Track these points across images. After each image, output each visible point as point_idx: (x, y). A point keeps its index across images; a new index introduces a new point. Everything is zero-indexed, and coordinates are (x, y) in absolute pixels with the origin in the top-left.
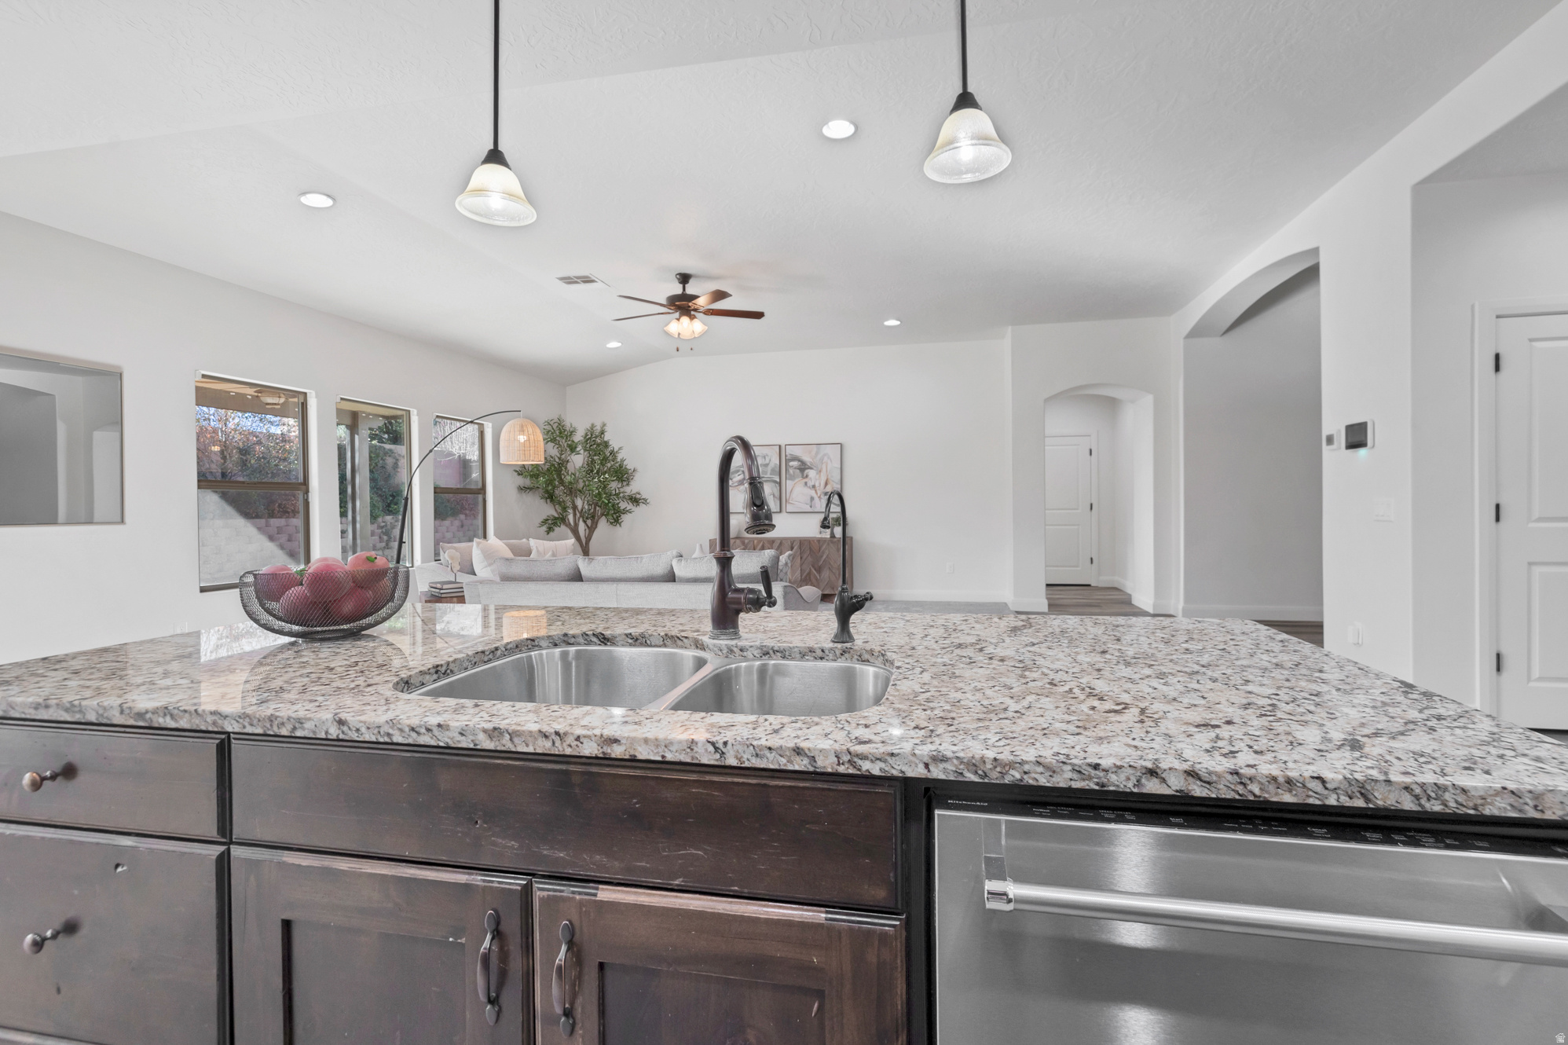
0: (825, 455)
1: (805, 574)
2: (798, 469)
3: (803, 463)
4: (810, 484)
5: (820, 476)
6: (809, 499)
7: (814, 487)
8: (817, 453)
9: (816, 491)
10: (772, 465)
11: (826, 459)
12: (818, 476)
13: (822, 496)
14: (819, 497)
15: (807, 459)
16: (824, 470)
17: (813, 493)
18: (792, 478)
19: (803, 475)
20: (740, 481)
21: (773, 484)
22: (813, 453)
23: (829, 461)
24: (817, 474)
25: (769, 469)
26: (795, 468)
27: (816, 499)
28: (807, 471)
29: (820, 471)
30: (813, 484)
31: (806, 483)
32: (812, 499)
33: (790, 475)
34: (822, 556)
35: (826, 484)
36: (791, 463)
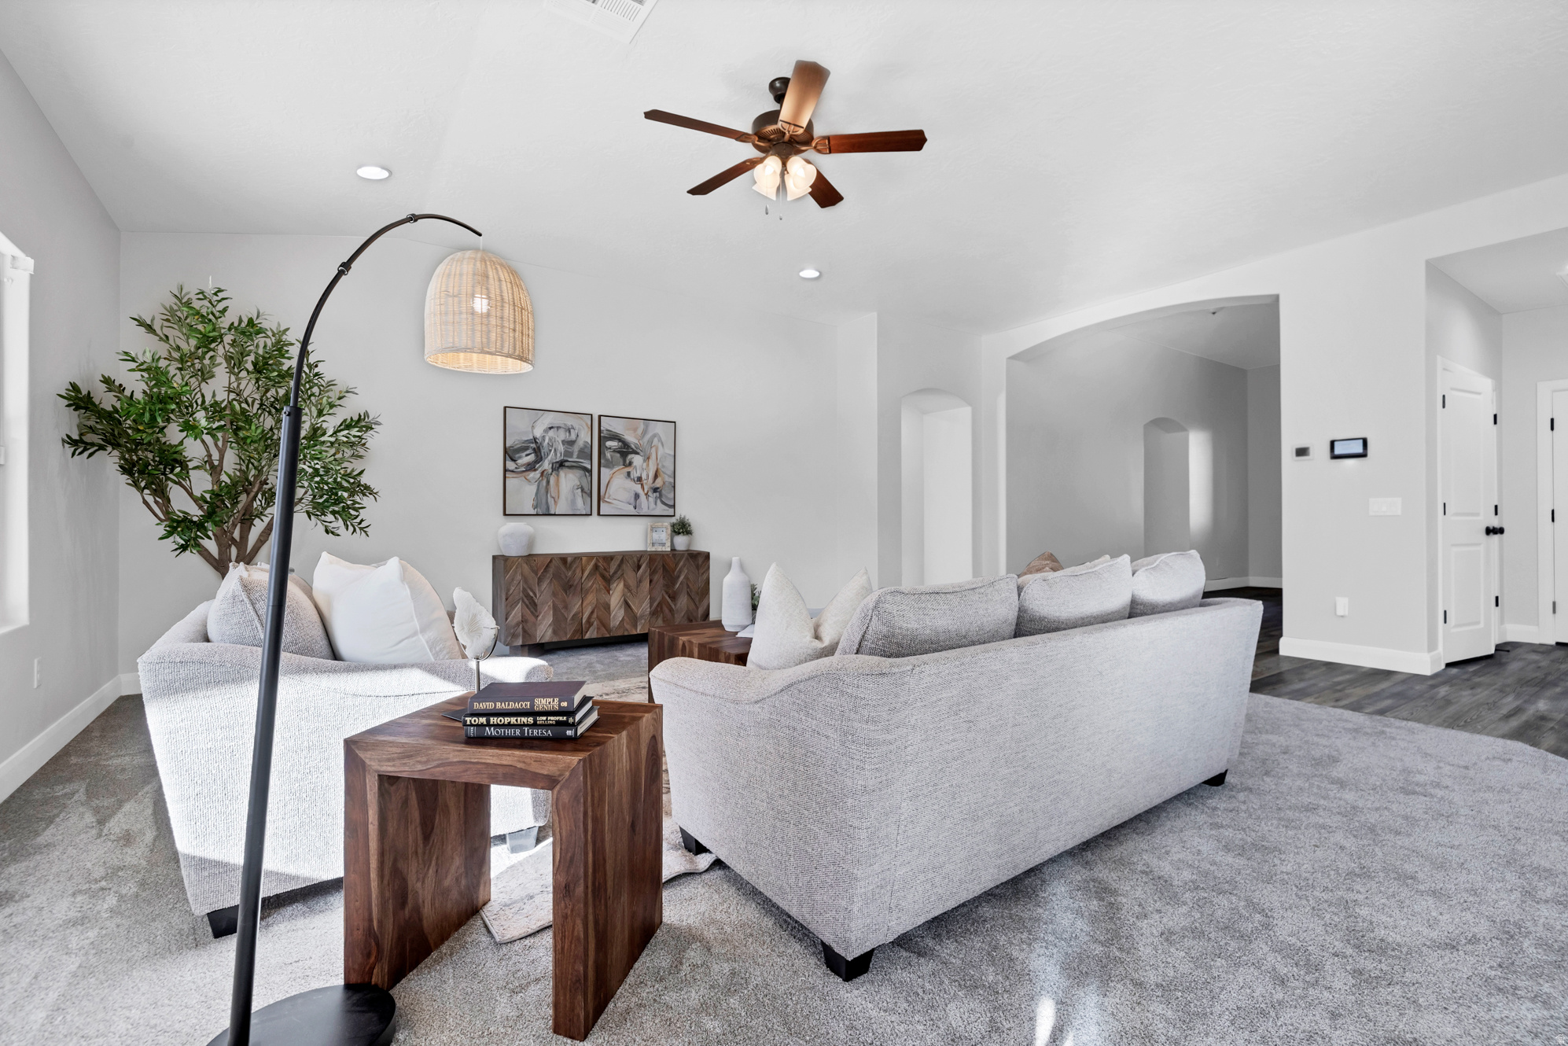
0: (655, 436)
1: (655, 604)
2: (618, 452)
3: (625, 444)
4: (635, 474)
5: (648, 465)
6: (633, 496)
7: (640, 479)
8: (645, 432)
9: (642, 485)
10: (580, 443)
11: (656, 440)
12: (645, 464)
13: (650, 494)
14: (646, 494)
15: (630, 438)
16: (653, 456)
17: (638, 488)
18: (610, 465)
19: (625, 461)
21: (582, 472)
22: (640, 431)
23: (660, 445)
24: (644, 461)
25: (576, 449)
26: (614, 451)
27: (643, 497)
28: (630, 456)
29: (648, 458)
30: (638, 475)
31: (629, 474)
32: (637, 496)
33: (607, 460)
34: (679, 577)
35: (656, 476)
36: (609, 444)
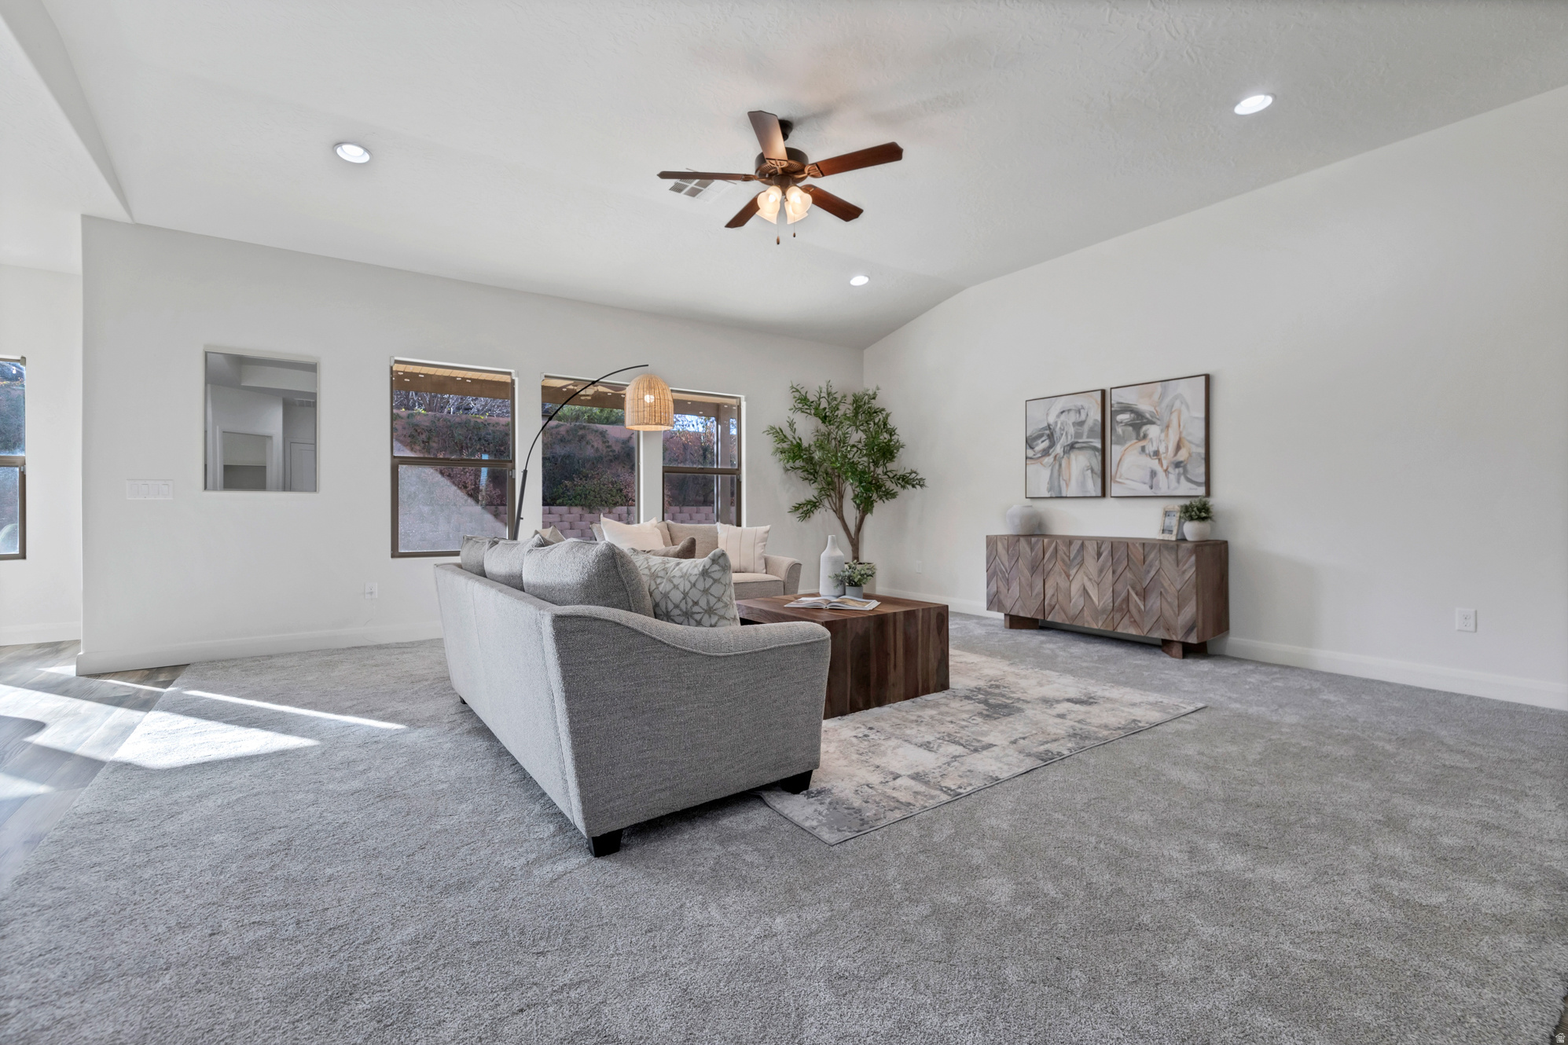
0: (1176, 397)
1: (1119, 600)
2: (1131, 425)
3: (1138, 414)
4: (1150, 449)
5: (1167, 435)
6: (1149, 474)
7: (1156, 453)
8: (1162, 396)
9: (1160, 460)
10: (1090, 423)
11: (1177, 404)
12: (1163, 435)
13: (1170, 470)
14: (1166, 471)
15: (1145, 407)
16: (1175, 423)
17: (1154, 464)
18: (1121, 441)
19: (1138, 434)
20: (1044, 450)
21: (1090, 452)
22: (1156, 397)
23: (1184, 408)
24: (1162, 431)
25: (1086, 428)
26: (1127, 424)
27: (1161, 475)
28: (1144, 428)
29: (1168, 427)
30: (1155, 448)
31: (1143, 449)
32: (1153, 474)
33: (1118, 436)
34: (1149, 572)
35: (1178, 448)
36: (1120, 417)
